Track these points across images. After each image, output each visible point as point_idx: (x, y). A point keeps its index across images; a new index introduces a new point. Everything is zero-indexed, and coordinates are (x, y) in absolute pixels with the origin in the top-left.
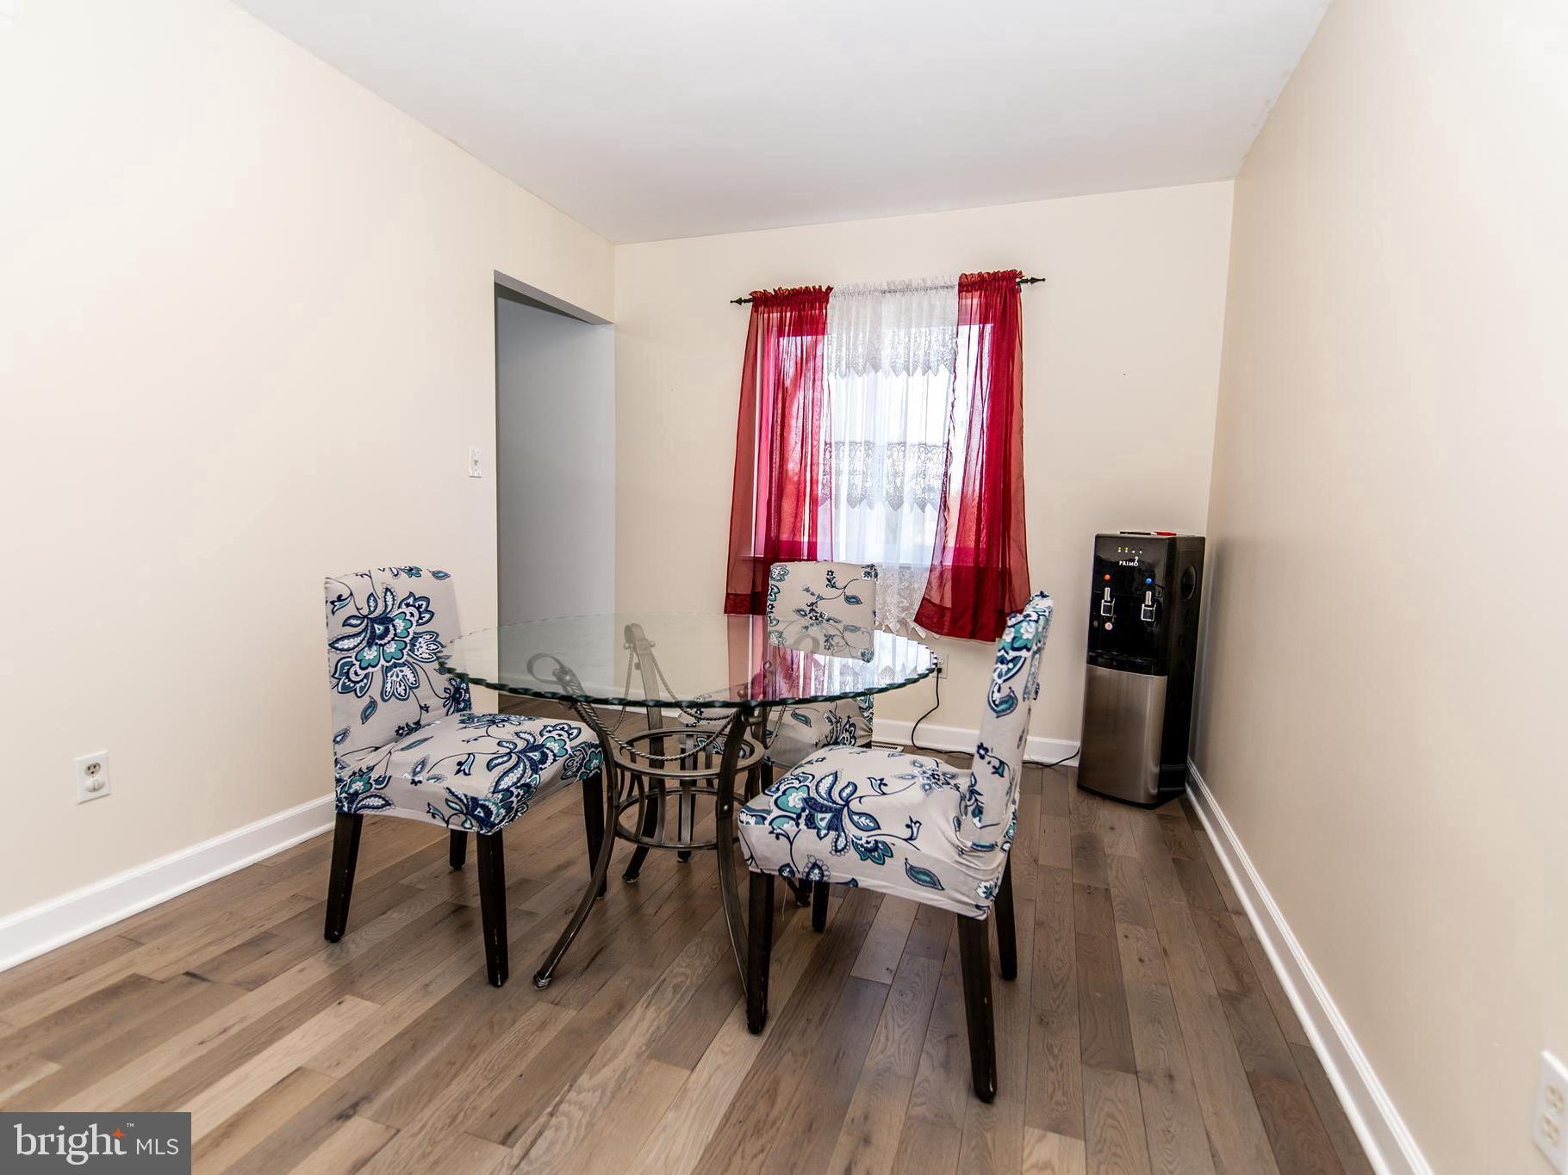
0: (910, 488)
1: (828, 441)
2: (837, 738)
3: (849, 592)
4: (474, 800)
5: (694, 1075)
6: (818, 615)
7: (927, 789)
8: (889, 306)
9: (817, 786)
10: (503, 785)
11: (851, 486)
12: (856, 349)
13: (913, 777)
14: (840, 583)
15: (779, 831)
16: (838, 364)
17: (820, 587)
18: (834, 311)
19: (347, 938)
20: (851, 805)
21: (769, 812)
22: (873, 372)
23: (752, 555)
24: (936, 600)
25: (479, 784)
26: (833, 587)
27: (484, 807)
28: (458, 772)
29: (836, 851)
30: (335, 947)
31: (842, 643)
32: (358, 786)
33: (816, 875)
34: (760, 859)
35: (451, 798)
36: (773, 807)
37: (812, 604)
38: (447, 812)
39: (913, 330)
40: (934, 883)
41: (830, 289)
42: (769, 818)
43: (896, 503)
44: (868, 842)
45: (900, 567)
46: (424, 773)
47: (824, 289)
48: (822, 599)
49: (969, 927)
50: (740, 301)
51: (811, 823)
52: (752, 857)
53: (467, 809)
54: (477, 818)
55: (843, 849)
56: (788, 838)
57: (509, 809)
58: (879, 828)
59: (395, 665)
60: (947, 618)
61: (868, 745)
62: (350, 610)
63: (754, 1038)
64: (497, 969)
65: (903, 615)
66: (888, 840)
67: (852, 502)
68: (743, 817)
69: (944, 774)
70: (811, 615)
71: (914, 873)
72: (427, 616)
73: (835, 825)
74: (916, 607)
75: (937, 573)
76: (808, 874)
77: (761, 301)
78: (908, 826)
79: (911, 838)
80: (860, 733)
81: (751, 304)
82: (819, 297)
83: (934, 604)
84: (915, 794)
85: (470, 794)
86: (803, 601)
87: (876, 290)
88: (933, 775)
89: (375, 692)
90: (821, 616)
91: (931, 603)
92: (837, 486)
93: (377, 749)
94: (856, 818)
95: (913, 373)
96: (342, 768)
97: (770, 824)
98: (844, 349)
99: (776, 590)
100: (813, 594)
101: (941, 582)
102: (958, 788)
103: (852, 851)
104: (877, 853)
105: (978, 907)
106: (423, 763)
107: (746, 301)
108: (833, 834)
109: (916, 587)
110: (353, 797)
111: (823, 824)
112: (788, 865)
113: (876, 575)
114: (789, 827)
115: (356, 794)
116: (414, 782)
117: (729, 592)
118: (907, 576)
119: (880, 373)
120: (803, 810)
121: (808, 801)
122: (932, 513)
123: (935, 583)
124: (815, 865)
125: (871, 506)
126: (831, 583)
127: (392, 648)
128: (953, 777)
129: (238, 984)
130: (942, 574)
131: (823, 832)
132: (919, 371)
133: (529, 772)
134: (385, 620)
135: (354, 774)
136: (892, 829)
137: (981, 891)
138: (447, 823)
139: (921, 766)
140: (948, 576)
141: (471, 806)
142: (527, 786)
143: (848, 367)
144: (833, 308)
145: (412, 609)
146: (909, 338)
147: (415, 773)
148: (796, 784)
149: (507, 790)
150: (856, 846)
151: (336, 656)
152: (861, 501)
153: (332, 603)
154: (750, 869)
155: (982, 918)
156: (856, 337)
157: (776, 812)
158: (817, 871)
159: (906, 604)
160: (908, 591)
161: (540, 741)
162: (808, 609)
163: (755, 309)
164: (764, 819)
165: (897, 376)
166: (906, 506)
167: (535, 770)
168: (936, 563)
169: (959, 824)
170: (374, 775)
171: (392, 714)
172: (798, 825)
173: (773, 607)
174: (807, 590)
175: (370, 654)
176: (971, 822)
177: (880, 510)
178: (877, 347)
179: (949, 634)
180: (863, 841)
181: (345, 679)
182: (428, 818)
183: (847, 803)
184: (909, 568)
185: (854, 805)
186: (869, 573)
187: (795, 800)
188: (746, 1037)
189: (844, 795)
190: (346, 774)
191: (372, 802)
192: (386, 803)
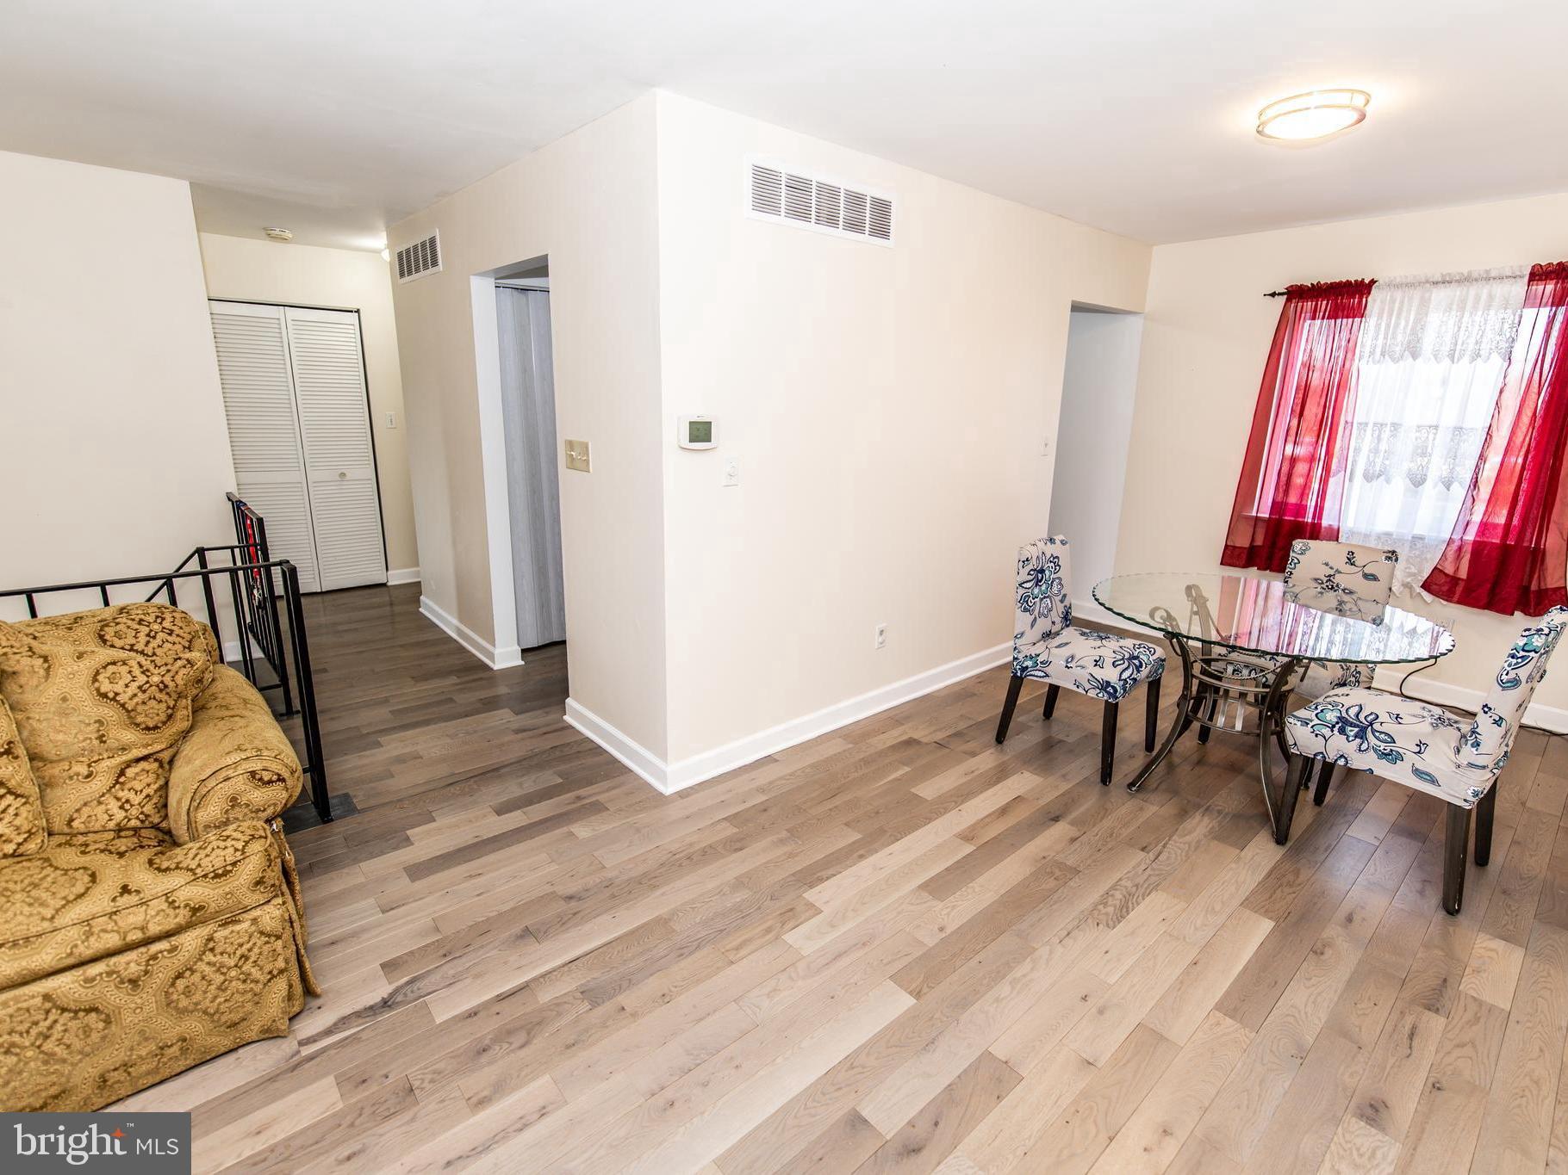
0: (1437, 468)
1: (1350, 420)
2: (1346, 681)
3: (1367, 570)
4: (1108, 683)
5: (1243, 853)
6: (1335, 585)
7: (1435, 726)
8: (1440, 295)
9: (1347, 710)
10: (1123, 677)
11: (1370, 463)
12: (1394, 338)
13: (1423, 717)
14: (1359, 560)
15: (1318, 732)
16: (1372, 353)
17: (1340, 562)
18: (1375, 301)
19: (1005, 743)
20: (1374, 726)
21: (1311, 721)
22: (1411, 359)
23: (1254, 514)
24: (1449, 570)
25: (1111, 674)
26: (1352, 564)
27: (1113, 687)
28: (1096, 665)
29: (1360, 750)
30: (999, 747)
31: (1355, 609)
32: (1029, 663)
33: (1341, 762)
34: (1302, 746)
35: (1091, 678)
36: (1314, 718)
37: (1330, 576)
38: (1087, 686)
39: (1465, 319)
40: (1433, 781)
41: (1373, 282)
42: (1311, 724)
43: (1418, 481)
44: (1384, 749)
45: (1413, 537)
46: (1074, 662)
47: (1367, 281)
48: (1340, 572)
49: (1456, 813)
50: (1273, 295)
51: (1342, 731)
52: (1295, 744)
53: (1102, 687)
54: (1108, 693)
55: (1365, 750)
56: (1325, 737)
57: (1125, 690)
58: (1395, 742)
59: (1045, 597)
60: (1459, 589)
61: (1369, 688)
62: (1031, 567)
63: (1279, 847)
64: (1106, 775)
65: (1409, 580)
66: (1400, 750)
67: (1368, 477)
68: (1291, 720)
69: (1449, 719)
70: (1328, 584)
71: (1417, 772)
72: (1058, 568)
73: (1361, 735)
74: (1426, 575)
75: (1455, 547)
76: (1336, 760)
77: (1296, 294)
78: (1417, 745)
79: (1419, 752)
80: (1362, 678)
81: (1285, 296)
82: (1361, 289)
83: (1446, 575)
84: (1425, 728)
85: (1105, 679)
86: (1322, 572)
87: (1427, 282)
88: (1440, 718)
89: (1036, 612)
90: (1337, 586)
91: (1445, 574)
92: (1354, 462)
93: (1034, 644)
94: (1377, 734)
95: (1458, 360)
96: (1019, 652)
97: (1312, 727)
98: (1381, 337)
99: (1296, 561)
100: (1331, 568)
101: (1459, 555)
102: (1459, 730)
103: (1372, 752)
104: (1392, 757)
105: (1465, 800)
106: (1073, 657)
107: (1280, 294)
108: (1358, 741)
109: (1429, 556)
110: (1024, 669)
111: (1352, 733)
112: (1322, 753)
113: (1397, 560)
114: (1327, 732)
115: (1027, 667)
116: (1067, 666)
117: (1229, 544)
118: (1419, 545)
119: (1420, 360)
120: (1337, 723)
121: (1340, 718)
122: (1459, 492)
123: (1451, 554)
124: (1342, 756)
125: (1388, 481)
126: (1351, 561)
127: (1043, 588)
128: (1456, 722)
129: (965, 753)
130: (1460, 549)
131: (1351, 739)
132: (1466, 359)
133: (1135, 672)
134: (1042, 571)
135: (1026, 656)
136: (1405, 744)
137: (1470, 792)
138: (1087, 692)
139: (1430, 711)
140: (1468, 550)
141: (1105, 686)
142: (1135, 680)
143: (1383, 354)
144: (1374, 301)
145: (1052, 564)
146: (1460, 328)
147: (1067, 662)
148: (1330, 707)
149: (1125, 680)
150: (1375, 751)
151: (1021, 591)
152: (1378, 477)
153: (1023, 562)
154: (1292, 750)
155: (1467, 808)
156: (1397, 325)
157: (1316, 721)
158: (1343, 760)
159: (1413, 570)
160: (1419, 559)
161: (1136, 654)
162: (1325, 579)
163: (1288, 300)
164: (1308, 724)
165: (1438, 362)
166: (1429, 484)
167: (1138, 671)
168: (1456, 537)
169: (1459, 751)
170: (1040, 659)
171: (1043, 625)
172: (1332, 731)
173: (1291, 573)
174: (1327, 564)
175: (1036, 591)
176: (1467, 750)
177: (1399, 483)
178: (1420, 336)
179: (1459, 602)
180: (1381, 748)
181: (1025, 604)
183: (1371, 724)
184: (1421, 538)
185: (1376, 726)
186: (1390, 558)
187: (1331, 716)
188: (1272, 845)
189: (1369, 719)
190: (1021, 656)
191: (1037, 673)
192: (1047, 676)
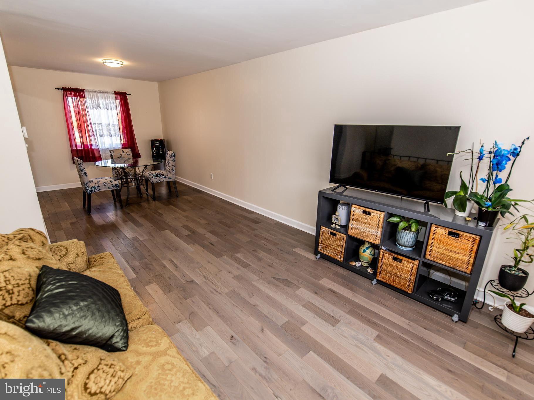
0: (113, 133)
1: (90, 123)
3: (127, 153)
11: (100, 133)
12: (94, 104)
17: (121, 153)
18: (86, 94)
22: (99, 109)
26: (124, 153)
27: (118, 185)
35: (113, 185)
38: (112, 187)
39: (107, 101)
40: (171, 179)
41: (84, 90)
43: (110, 136)
46: (106, 183)
48: (122, 155)
51: (158, 176)
54: (117, 187)
58: (164, 175)
71: (169, 178)
77: (65, 90)
81: (62, 90)
82: (82, 91)
85: (116, 184)
87: (96, 91)
92: (96, 133)
94: (162, 175)
96: (89, 187)
98: (91, 103)
103: (163, 178)
107: (60, 89)
112: (157, 181)
114: (156, 177)
115: (93, 190)
124: (159, 180)
135: (92, 187)
147: (104, 184)
162: (120, 157)
166: (112, 136)
170: (96, 186)
174: (119, 154)
178: (99, 104)
182: (109, 189)
191: (96, 190)
192: (100, 190)
